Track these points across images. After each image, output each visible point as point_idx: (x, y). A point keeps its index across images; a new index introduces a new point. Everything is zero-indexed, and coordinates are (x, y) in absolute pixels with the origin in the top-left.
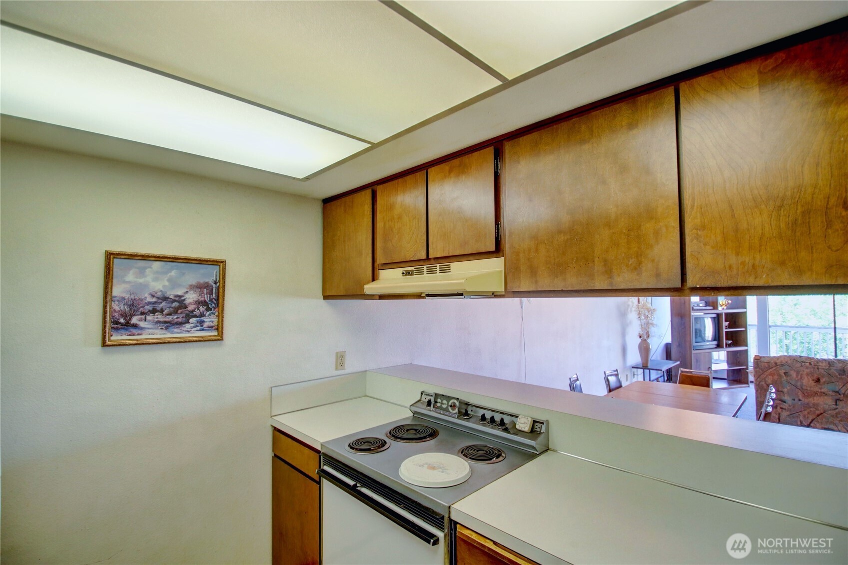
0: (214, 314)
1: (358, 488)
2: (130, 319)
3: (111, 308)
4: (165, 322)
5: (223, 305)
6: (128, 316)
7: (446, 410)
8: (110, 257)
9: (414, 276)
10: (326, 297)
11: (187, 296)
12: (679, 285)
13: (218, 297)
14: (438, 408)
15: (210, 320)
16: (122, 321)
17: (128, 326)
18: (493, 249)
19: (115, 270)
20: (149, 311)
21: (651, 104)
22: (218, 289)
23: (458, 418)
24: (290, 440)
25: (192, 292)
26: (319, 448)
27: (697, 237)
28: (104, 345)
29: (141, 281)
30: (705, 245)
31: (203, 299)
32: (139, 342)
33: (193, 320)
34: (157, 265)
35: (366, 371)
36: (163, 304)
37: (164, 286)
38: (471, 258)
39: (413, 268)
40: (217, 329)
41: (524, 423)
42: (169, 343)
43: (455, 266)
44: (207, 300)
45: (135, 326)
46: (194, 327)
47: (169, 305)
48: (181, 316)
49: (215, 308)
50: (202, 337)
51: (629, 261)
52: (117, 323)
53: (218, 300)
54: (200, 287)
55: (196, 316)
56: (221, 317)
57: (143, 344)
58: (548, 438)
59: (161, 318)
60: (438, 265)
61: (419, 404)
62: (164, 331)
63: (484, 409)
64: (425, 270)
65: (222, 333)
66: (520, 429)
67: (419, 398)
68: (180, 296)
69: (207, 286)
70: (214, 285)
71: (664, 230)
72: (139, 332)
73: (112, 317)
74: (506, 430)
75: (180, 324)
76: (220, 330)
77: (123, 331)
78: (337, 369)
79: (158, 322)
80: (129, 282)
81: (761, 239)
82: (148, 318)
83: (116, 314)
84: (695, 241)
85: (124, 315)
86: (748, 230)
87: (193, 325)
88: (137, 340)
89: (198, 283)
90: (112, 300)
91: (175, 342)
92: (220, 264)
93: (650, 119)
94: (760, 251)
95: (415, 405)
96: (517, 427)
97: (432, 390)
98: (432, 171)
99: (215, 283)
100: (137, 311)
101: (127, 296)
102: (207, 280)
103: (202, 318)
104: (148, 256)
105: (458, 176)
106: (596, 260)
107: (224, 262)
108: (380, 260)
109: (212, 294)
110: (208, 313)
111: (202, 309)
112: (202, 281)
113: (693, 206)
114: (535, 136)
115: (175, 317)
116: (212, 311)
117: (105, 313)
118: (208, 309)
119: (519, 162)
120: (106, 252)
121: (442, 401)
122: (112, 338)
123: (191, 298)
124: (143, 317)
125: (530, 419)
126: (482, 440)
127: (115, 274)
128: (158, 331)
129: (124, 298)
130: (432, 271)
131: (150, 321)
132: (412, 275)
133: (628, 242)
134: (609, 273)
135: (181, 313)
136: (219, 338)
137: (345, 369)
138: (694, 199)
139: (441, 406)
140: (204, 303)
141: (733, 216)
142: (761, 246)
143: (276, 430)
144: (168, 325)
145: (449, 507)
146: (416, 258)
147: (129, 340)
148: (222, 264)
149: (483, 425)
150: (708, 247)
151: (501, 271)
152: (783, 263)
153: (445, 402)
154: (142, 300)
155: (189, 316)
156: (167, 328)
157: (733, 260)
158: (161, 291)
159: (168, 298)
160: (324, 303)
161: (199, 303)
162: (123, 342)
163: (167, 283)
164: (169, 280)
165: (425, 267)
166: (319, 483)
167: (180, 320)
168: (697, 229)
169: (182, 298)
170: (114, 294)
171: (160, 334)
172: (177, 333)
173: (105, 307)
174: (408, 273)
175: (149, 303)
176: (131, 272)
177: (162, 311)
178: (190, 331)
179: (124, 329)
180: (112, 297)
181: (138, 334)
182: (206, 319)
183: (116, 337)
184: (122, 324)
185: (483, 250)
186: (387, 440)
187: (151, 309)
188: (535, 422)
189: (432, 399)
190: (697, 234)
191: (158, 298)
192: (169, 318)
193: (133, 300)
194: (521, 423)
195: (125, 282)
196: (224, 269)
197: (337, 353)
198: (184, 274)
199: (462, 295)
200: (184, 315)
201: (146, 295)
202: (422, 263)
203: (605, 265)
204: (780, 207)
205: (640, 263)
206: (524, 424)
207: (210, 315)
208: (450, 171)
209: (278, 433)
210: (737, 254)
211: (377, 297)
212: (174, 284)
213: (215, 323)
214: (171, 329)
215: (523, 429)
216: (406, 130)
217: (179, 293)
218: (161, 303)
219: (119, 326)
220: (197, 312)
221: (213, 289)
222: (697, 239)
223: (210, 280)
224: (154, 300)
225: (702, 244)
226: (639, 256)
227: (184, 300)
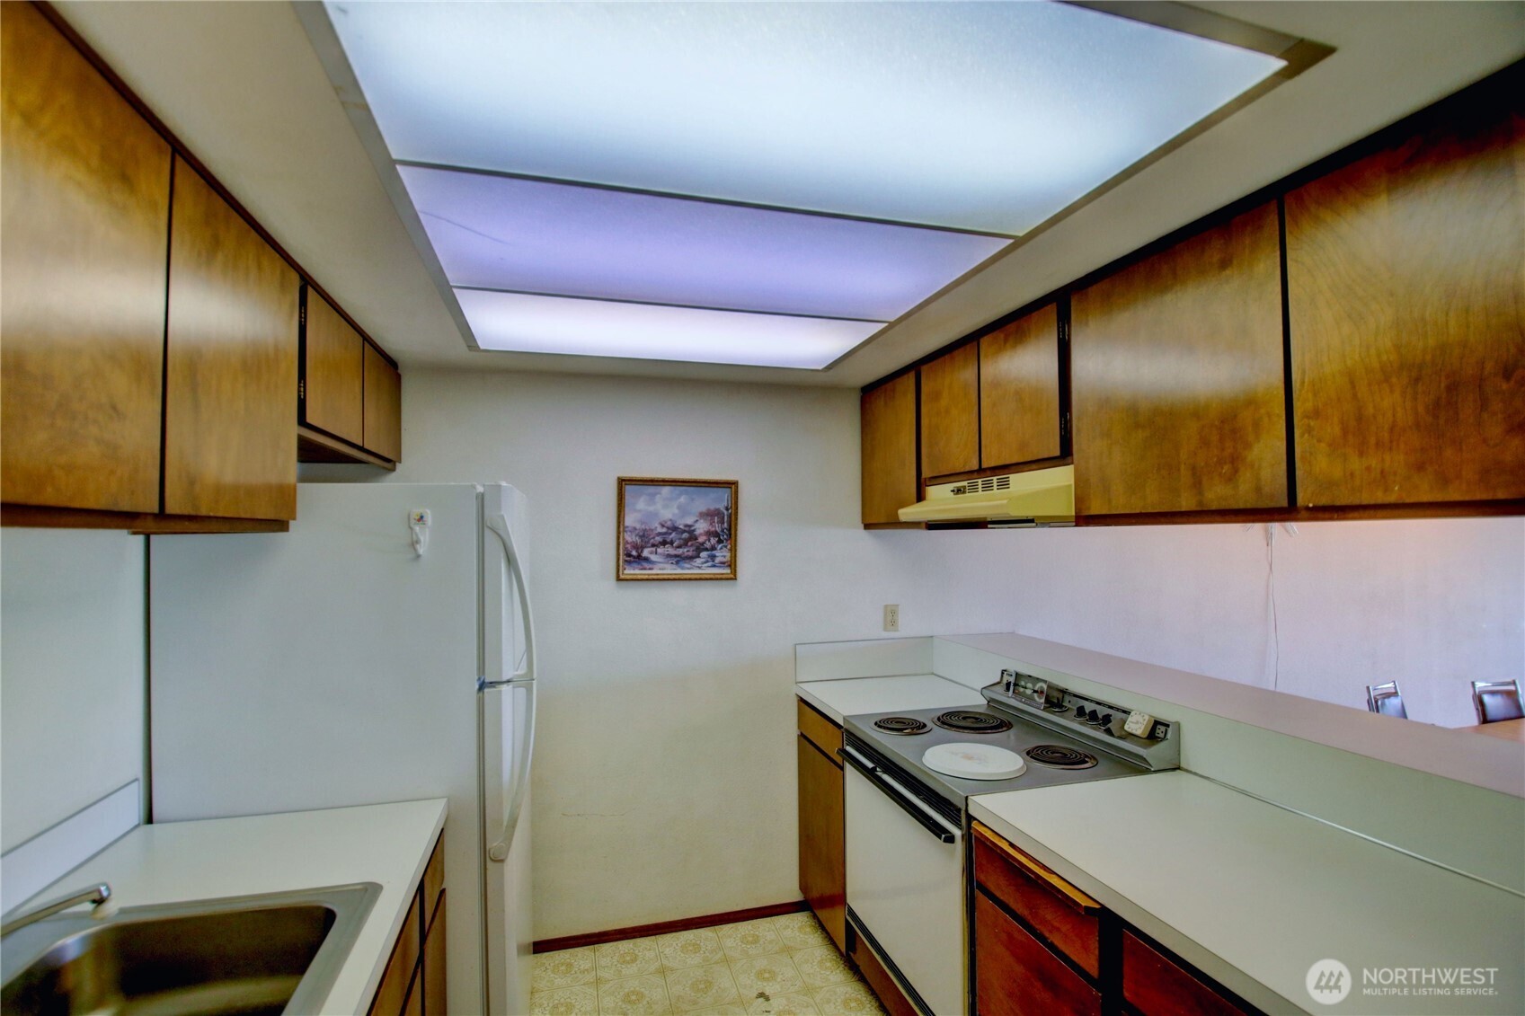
0: (726, 547)
1: (879, 774)
2: (642, 552)
3: (624, 539)
4: (676, 556)
5: (736, 536)
6: (640, 548)
7: (1030, 698)
8: (622, 482)
9: (967, 494)
10: (867, 526)
11: (697, 526)
12: (1284, 503)
13: (730, 526)
14: (1019, 694)
15: (722, 554)
16: (634, 553)
17: (640, 559)
18: (1057, 453)
19: (626, 498)
20: (660, 543)
21: (1249, 228)
22: (730, 516)
23: (1044, 709)
24: (814, 713)
25: (702, 521)
26: (841, 722)
27: (1309, 430)
28: (619, 579)
29: (651, 509)
30: (1319, 441)
31: (713, 529)
32: (651, 577)
33: (703, 554)
34: (666, 490)
35: (932, 637)
36: (673, 535)
37: (674, 515)
38: (1034, 466)
39: (965, 483)
40: (730, 566)
41: (1137, 723)
42: (679, 579)
43: (1014, 479)
44: (719, 530)
45: (646, 559)
46: (705, 562)
47: (679, 536)
48: (691, 549)
49: (727, 540)
50: (714, 574)
51: (1222, 468)
52: (629, 555)
53: (730, 530)
54: (710, 515)
55: (707, 550)
56: (734, 551)
57: (654, 580)
58: (1179, 751)
59: (672, 551)
60: (995, 478)
61: (997, 688)
62: (674, 566)
63: (1087, 699)
64: (995, 484)
65: (735, 571)
66: (1129, 730)
67: (998, 680)
68: (690, 526)
69: (717, 513)
70: (726, 512)
71: (1266, 420)
72: (651, 566)
73: (626, 549)
74: (1109, 732)
75: (691, 558)
76: (733, 566)
77: (635, 565)
78: (885, 629)
79: (669, 556)
80: (640, 511)
81: (1392, 430)
82: (659, 550)
83: (628, 546)
84: (1306, 435)
85: (636, 547)
86: (1374, 417)
87: (703, 560)
88: (649, 575)
89: (709, 510)
90: (624, 531)
91: (686, 579)
92: (732, 486)
93: (1247, 251)
94: (1391, 449)
95: (990, 688)
96: (1126, 727)
97: (1015, 667)
98: (985, 341)
99: (727, 509)
100: (648, 542)
101: (638, 526)
102: (717, 507)
103: (714, 552)
104: (657, 481)
105: (1014, 346)
106: (1183, 466)
107: (735, 484)
108: (926, 473)
109: (723, 523)
110: (720, 546)
111: (713, 541)
112: (712, 508)
113: (1303, 383)
114: (1104, 285)
115: (685, 550)
116: (724, 544)
117: (618, 544)
118: (720, 541)
119: (1087, 324)
120: (619, 478)
121: (1026, 683)
122: (626, 572)
123: (702, 527)
124: (654, 549)
125: (1147, 718)
126: (1074, 744)
127: (626, 501)
128: (668, 566)
129: (635, 529)
130: (988, 487)
131: (661, 554)
132: (964, 492)
133: (1222, 440)
134: (1197, 485)
135: (692, 545)
136: (732, 576)
137: (897, 631)
138: (1304, 372)
139: (1024, 692)
140: (716, 534)
141: (1355, 396)
142: (1391, 442)
143: (802, 700)
144: (679, 560)
145: (967, 798)
146: (967, 469)
147: (641, 574)
148: (733, 486)
149: (1081, 724)
150: (1323, 445)
151: (1070, 486)
152: (1420, 467)
153: (1029, 685)
154: (652, 530)
155: (700, 549)
156: (677, 563)
157: (1356, 464)
158: (671, 520)
159: (678, 528)
160: (865, 536)
161: (709, 534)
162: (634, 577)
163: (676, 511)
164: (679, 508)
165: (980, 481)
166: (842, 768)
167: (690, 554)
168: (1308, 417)
169: (693, 528)
170: (627, 523)
171: (670, 570)
172: (688, 569)
173: (618, 538)
174: (959, 491)
175: (659, 534)
176: (642, 499)
177: (672, 543)
178: (700, 567)
179: (636, 562)
180: (624, 527)
181: (650, 569)
182: (717, 553)
183: (630, 571)
184: (634, 557)
185: (1046, 456)
186: (930, 725)
187: (661, 540)
188: (1157, 723)
189: (1012, 680)
190: (1309, 426)
191: (668, 528)
192: (680, 551)
193: (645, 530)
194: (1132, 723)
195: (635, 511)
196: (736, 492)
197: (886, 606)
198: (693, 500)
199: (1032, 521)
200: (694, 548)
201: (657, 525)
202: (975, 475)
203: (1194, 474)
204: (1417, 380)
205: (1236, 471)
206: (1137, 725)
207: (721, 548)
208: (1006, 340)
209: (803, 705)
210: (1361, 454)
211: (924, 525)
212: (684, 511)
213: (728, 558)
214: (681, 564)
215: (1134, 732)
216: (936, 294)
217: (689, 521)
218: (671, 534)
219: (632, 559)
220: (708, 545)
221: (724, 517)
222: (1309, 433)
223: (721, 506)
224: (664, 530)
225: (1315, 441)
226: (1235, 461)
227: (694, 530)
